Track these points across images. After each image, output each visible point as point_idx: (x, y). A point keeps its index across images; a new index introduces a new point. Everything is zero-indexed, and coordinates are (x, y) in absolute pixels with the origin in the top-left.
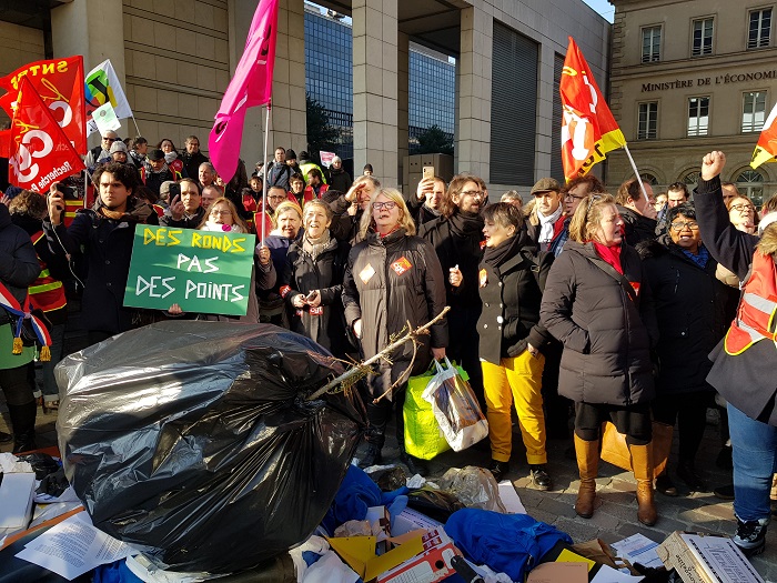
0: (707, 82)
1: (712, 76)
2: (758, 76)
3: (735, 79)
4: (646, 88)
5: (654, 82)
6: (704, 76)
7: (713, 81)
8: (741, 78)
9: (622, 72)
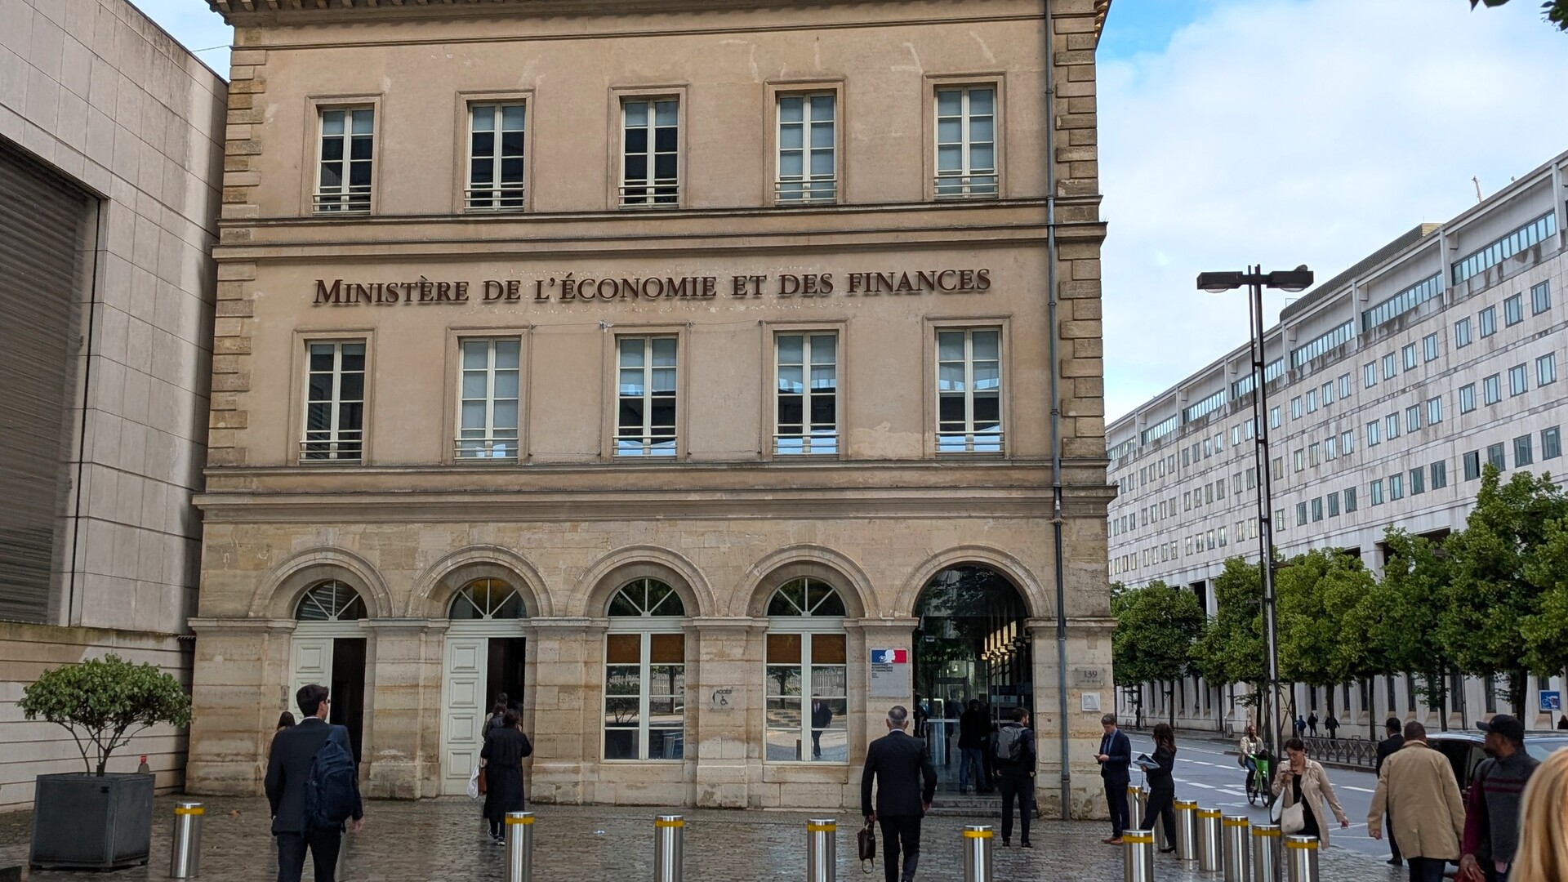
0: (510, 292)
1: (527, 275)
2: (652, 290)
3: (588, 291)
4: (327, 295)
5: (352, 276)
6: (501, 273)
7: (527, 292)
8: (608, 291)
9: (255, 234)
